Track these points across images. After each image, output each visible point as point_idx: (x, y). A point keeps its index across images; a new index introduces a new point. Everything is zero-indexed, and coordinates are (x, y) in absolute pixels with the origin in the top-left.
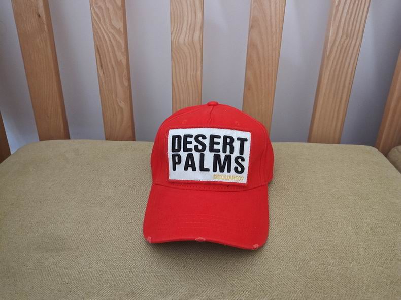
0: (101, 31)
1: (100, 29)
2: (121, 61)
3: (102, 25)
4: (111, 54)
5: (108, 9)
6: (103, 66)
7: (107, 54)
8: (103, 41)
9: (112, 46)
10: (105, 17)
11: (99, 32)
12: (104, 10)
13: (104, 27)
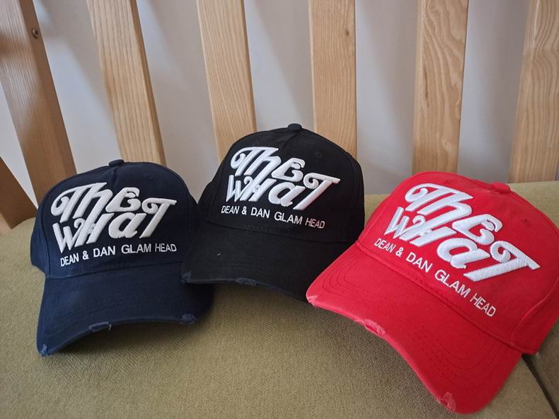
0: (433, 46)
1: (433, 42)
2: (455, 85)
3: (435, 37)
4: (443, 77)
5: (447, 13)
6: (429, 95)
7: (437, 76)
8: (434, 60)
9: (446, 65)
10: (442, 25)
11: (431, 47)
12: (442, 15)
13: (439, 38)
